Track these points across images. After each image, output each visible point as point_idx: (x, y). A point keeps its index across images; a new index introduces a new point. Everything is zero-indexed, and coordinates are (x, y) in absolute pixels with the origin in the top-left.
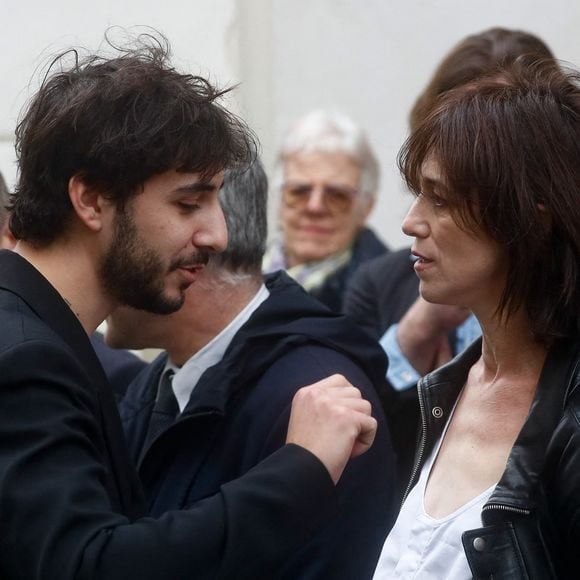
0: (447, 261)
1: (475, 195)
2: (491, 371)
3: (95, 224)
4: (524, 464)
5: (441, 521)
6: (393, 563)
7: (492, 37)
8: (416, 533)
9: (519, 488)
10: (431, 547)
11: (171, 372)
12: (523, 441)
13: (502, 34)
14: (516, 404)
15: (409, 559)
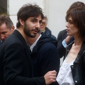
0: (71, 31)
1: (76, 22)
2: (75, 45)
3: (22, 25)
4: (79, 57)
5: (68, 64)
6: (62, 69)
7: (77, 3)
8: (65, 65)
9: (78, 60)
10: (67, 67)
11: (30, 47)
12: (79, 54)
13: (79, 2)
14: (78, 49)
15: (64, 69)
